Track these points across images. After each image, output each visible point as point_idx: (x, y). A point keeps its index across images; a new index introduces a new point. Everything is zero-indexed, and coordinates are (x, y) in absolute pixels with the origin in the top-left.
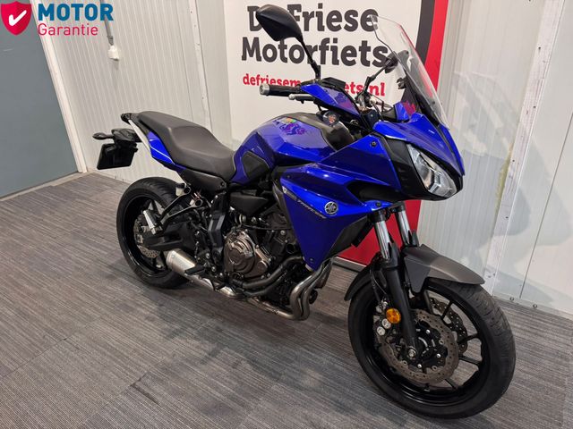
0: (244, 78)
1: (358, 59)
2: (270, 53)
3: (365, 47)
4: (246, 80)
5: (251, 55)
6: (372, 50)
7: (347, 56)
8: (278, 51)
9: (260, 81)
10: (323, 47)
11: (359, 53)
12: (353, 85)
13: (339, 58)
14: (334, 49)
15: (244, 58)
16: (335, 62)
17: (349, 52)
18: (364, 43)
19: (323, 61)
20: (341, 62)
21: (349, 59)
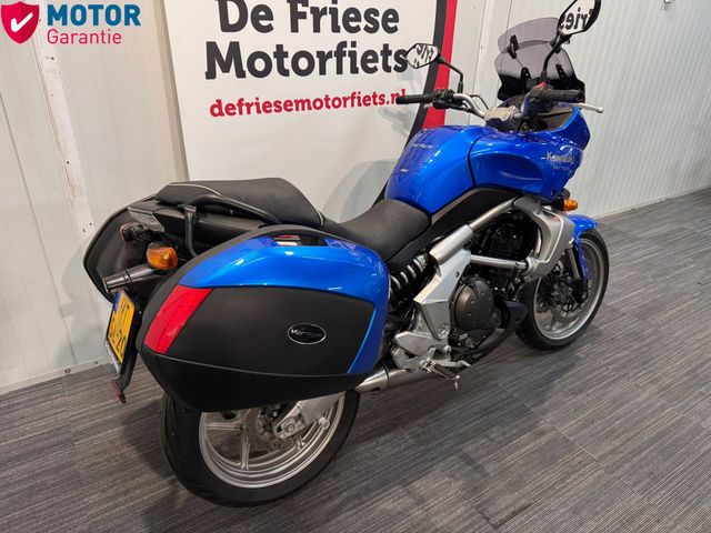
0: (213, 107)
1: (379, 65)
2: (260, 65)
3: (386, 52)
4: (216, 110)
5: (226, 69)
6: (393, 53)
7: (367, 62)
8: (274, 61)
9: (244, 108)
10: (340, 53)
11: (380, 58)
12: (375, 96)
13: (359, 65)
14: (353, 55)
15: (211, 75)
16: (354, 70)
17: (370, 57)
18: (386, 46)
19: (340, 71)
20: (360, 70)
21: (371, 65)
